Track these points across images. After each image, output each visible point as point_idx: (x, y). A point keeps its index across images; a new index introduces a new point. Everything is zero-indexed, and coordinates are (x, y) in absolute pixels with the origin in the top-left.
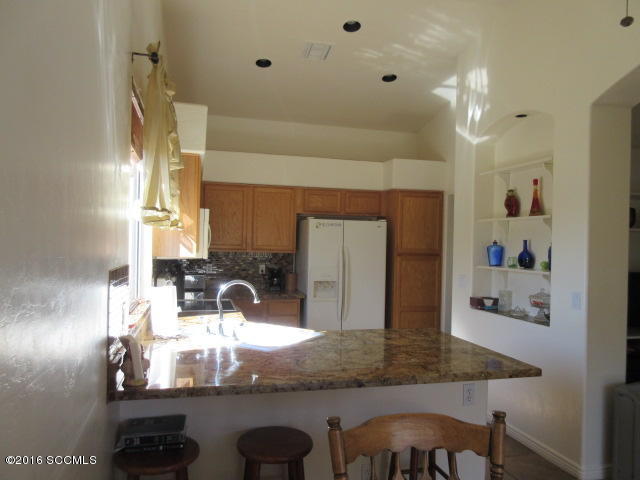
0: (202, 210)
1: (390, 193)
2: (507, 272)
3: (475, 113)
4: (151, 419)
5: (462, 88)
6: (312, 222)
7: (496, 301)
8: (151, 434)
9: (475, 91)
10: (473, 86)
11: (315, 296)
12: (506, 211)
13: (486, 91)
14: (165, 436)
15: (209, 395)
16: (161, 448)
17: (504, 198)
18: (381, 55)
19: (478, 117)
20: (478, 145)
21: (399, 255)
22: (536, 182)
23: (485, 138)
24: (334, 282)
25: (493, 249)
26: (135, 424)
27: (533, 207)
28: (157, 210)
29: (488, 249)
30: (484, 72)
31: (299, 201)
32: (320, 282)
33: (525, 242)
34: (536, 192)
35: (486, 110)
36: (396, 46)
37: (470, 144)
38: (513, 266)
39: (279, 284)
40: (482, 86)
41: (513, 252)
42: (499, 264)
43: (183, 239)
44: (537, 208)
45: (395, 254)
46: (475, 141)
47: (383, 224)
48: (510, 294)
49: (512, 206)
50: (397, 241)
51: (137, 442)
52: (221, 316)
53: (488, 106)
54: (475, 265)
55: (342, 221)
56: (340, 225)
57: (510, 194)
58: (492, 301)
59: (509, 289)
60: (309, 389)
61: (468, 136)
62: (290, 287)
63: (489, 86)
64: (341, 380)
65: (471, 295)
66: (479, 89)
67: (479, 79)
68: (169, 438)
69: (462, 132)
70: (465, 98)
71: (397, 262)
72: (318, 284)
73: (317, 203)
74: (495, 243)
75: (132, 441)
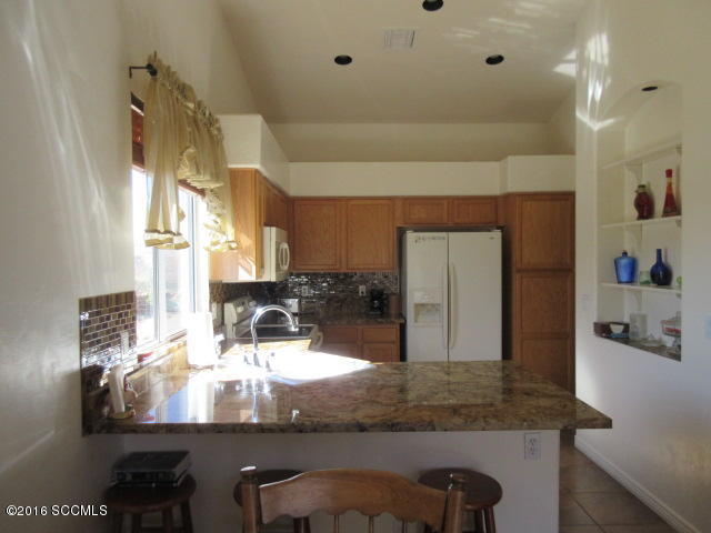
0: (267, 229)
1: (508, 197)
2: (640, 291)
3: (595, 91)
4: (151, 453)
5: (582, 61)
6: (411, 236)
7: (627, 327)
8: (143, 470)
9: (595, 63)
10: (592, 57)
11: (416, 321)
12: (635, 213)
13: (606, 61)
14: (157, 474)
15: (189, 432)
16: (154, 485)
17: (634, 196)
18: (476, 33)
19: (598, 97)
20: (601, 132)
21: (519, 271)
22: (669, 173)
23: (609, 122)
24: (439, 305)
25: (624, 262)
26: (137, 457)
27: (666, 205)
28: (159, 232)
29: (616, 262)
30: (604, 38)
31: (398, 213)
32: (423, 305)
33: (659, 252)
34: (669, 187)
35: (607, 85)
36: (493, 19)
37: (591, 130)
38: (646, 283)
39: (380, 308)
40: (603, 57)
41: (646, 265)
42: (631, 280)
43: (241, 261)
44: (673, 207)
45: (514, 269)
46: (596, 126)
47: (497, 235)
48: (644, 319)
49: (644, 206)
50: (516, 256)
51: (129, 478)
52: (256, 346)
53: (609, 81)
54: (600, 282)
55: (444, 234)
56: (444, 238)
57: (641, 191)
58: (622, 327)
59: (643, 312)
60: (301, 431)
61: (589, 122)
62: (393, 311)
63: (610, 55)
64: (339, 422)
65: (595, 320)
66: (599, 61)
67: (598, 47)
68: (161, 476)
69: (582, 116)
70: (584, 73)
71: (516, 278)
72: (420, 307)
73: (420, 214)
74: (625, 254)
75: (124, 476)
